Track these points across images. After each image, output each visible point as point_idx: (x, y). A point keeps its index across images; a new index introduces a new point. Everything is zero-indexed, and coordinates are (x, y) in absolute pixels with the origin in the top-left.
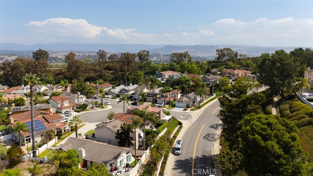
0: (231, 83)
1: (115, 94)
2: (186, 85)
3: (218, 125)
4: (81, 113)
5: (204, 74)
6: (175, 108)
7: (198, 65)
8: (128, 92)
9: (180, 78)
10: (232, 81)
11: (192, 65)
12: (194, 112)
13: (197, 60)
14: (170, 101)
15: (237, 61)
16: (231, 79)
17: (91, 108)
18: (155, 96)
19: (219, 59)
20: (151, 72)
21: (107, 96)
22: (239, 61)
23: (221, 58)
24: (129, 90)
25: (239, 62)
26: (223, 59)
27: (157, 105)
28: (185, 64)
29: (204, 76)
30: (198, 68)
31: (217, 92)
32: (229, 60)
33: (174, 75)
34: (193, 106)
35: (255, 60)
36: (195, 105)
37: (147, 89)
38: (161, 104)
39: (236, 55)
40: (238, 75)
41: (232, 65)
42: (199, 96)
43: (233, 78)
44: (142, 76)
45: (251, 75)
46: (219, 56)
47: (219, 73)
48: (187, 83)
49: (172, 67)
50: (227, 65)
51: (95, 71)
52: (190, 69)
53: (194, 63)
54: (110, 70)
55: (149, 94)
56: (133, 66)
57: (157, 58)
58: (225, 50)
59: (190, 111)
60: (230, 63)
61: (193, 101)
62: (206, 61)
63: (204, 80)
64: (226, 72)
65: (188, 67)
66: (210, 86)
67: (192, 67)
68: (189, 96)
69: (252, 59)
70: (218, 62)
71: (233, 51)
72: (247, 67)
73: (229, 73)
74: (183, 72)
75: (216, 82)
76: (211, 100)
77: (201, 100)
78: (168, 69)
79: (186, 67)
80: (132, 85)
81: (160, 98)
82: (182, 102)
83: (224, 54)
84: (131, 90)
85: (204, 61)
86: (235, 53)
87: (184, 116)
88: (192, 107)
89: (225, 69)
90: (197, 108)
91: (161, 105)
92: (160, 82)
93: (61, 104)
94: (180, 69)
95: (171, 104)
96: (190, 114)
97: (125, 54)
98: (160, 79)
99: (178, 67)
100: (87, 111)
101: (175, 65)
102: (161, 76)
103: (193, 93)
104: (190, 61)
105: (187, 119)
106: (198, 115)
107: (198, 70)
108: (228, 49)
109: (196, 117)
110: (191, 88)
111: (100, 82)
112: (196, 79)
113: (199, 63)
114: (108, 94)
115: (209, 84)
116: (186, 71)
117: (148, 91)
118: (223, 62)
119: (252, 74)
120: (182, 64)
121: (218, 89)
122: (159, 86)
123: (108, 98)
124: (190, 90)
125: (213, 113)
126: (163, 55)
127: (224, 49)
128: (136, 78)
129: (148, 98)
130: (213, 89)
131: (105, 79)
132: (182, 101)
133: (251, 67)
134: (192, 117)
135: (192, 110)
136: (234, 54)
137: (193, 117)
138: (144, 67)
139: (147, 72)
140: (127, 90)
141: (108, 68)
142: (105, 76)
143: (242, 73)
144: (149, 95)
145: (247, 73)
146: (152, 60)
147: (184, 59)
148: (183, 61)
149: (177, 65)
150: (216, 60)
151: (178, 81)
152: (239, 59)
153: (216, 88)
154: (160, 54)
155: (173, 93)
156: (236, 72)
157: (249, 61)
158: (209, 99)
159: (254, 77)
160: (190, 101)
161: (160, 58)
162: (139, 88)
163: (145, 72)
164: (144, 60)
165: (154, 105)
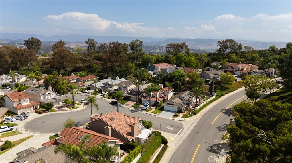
0: (236, 80)
1: (97, 89)
2: (180, 81)
3: (220, 146)
4: (44, 114)
5: (204, 68)
6: (163, 112)
7: (197, 57)
8: (111, 87)
9: (174, 73)
10: (236, 77)
11: (190, 57)
12: (188, 119)
13: (196, 52)
14: (158, 102)
15: (241, 54)
16: (234, 74)
17: (59, 108)
18: (140, 94)
19: (221, 52)
20: (144, 63)
21: (88, 91)
22: (243, 54)
23: (223, 51)
24: (113, 85)
25: (243, 56)
26: (224, 52)
27: (141, 106)
28: (182, 56)
29: (204, 70)
30: (196, 60)
31: (218, 91)
32: (232, 53)
33: (167, 69)
34: (187, 110)
35: (262, 53)
36: (190, 108)
38: (146, 106)
39: (240, 47)
40: (242, 70)
41: (236, 59)
42: (195, 97)
43: (236, 73)
44: (132, 68)
45: (257, 70)
46: (221, 48)
47: (220, 67)
48: (182, 78)
49: (168, 59)
50: (229, 57)
51: (85, 61)
52: (187, 61)
53: (192, 55)
54: (100, 60)
55: (134, 91)
56: (123, 57)
57: (160, 50)
58: (228, 42)
59: (182, 117)
60: (233, 56)
61: (187, 104)
62: (206, 53)
63: (203, 75)
64: (228, 66)
65: (185, 59)
66: (210, 83)
67: (190, 60)
68: (183, 96)
69: (258, 52)
70: (220, 54)
71: (236, 43)
72: (252, 61)
73: (232, 68)
74: (179, 65)
75: (217, 78)
76: (211, 102)
77: (197, 102)
78: (163, 61)
79: (183, 59)
80: (119, 79)
81: (145, 97)
82: (173, 105)
83: (226, 46)
84: (115, 85)
85: (203, 54)
86: (239, 45)
87: (172, 126)
88: (186, 112)
89: (227, 63)
90: (192, 113)
91: (145, 107)
92: (151, 76)
93: (17, 103)
94: (176, 61)
95: (159, 106)
96: (181, 124)
97: (113, 43)
98: (151, 72)
99: (174, 59)
100: (52, 113)
101: (171, 57)
102: (153, 68)
103: (188, 92)
104: (187, 52)
105: (175, 132)
106: (192, 125)
107: (197, 64)
108: (231, 41)
109: (189, 128)
110: (186, 85)
111: (80, 74)
112: (193, 75)
113: (199, 55)
114: (90, 88)
115: (209, 81)
116: (183, 63)
118: (224, 55)
119: (259, 69)
120: (179, 56)
121: (219, 87)
122: (149, 81)
123: (89, 93)
124: (185, 87)
125: (212, 123)
127: (227, 40)
128: (126, 70)
130: (213, 87)
131: (94, 70)
132: (173, 103)
133: (257, 61)
134: (183, 129)
135: (185, 116)
136: (238, 47)
137: (186, 127)
138: (137, 58)
139: (140, 63)
140: (110, 85)
141: (98, 59)
142: (93, 67)
143: (247, 68)
145: (254, 68)
146: (155, 52)
147: (181, 50)
148: (180, 52)
149: (173, 56)
150: (217, 52)
151: (170, 76)
152: (243, 52)
153: (217, 86)
154: (162, 47)
155: (162, 92)
156: (240, 66)
157: (255, 54)
158: (208, 101)
159: (262, 73)
160: (183, 103)
161: (162, 50)
162: (124, 84)
163: (138, 64)
164: (136, 50)
165: (137, 106)
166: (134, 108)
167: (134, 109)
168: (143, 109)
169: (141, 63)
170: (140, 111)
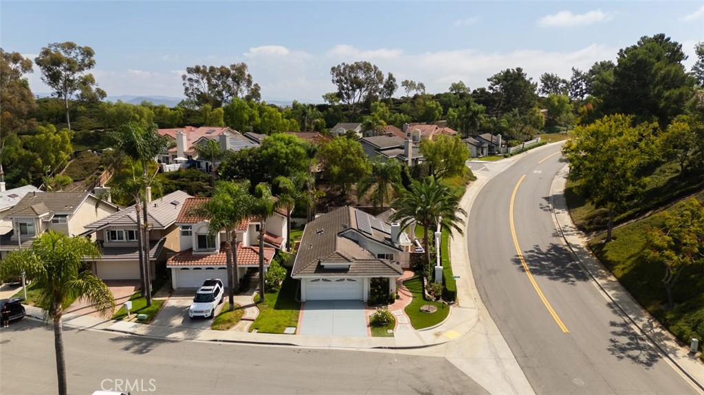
6: (306, 315)
18: (153, 243)
26: (351, 98)
27: (173, 302)
28: (243, 108)
33: (223, 137)
37: (98, 203)
38: (209, 298)
39: (391, 84)
44: (63, 148)
46: (343, 88)
55: (113, 234)
58: (359, 69)
59: (415, 324)
61: (382, 257)
65: (252, 118)
68: (355, 226)
79: (246, 116)
81: (186, 255)
82: (345, 270)
83: (359, 79)
86: (386, 79)
90: (436, 298)
91: (205, 307)
92: (160, 171)
96: (447, 362)
99: (218, 115)
117: (103, 214)
120: (233, 106)
128: (34, 158)
129: (105, 258)
132: (346, 265)
133: (438, 119)
136: (386, 84)
139: (89, 134)
144: (108, 239)
147: (236, 87)
149: (213, 108)
162: (41, 205)
163: (80, 137)
164: (69, 84)
165: (153, 308)
166: (141, 321)
167: (142, 330)
168: (196, 320)
169: (93, 133)
170: (180, 335)
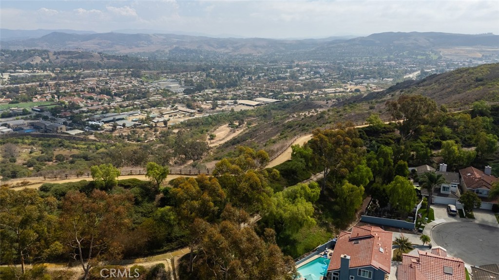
57: (43, 58)
126: (55, 52)
146: (32, 63)
154: (46, 52)
161: (48, 58)
